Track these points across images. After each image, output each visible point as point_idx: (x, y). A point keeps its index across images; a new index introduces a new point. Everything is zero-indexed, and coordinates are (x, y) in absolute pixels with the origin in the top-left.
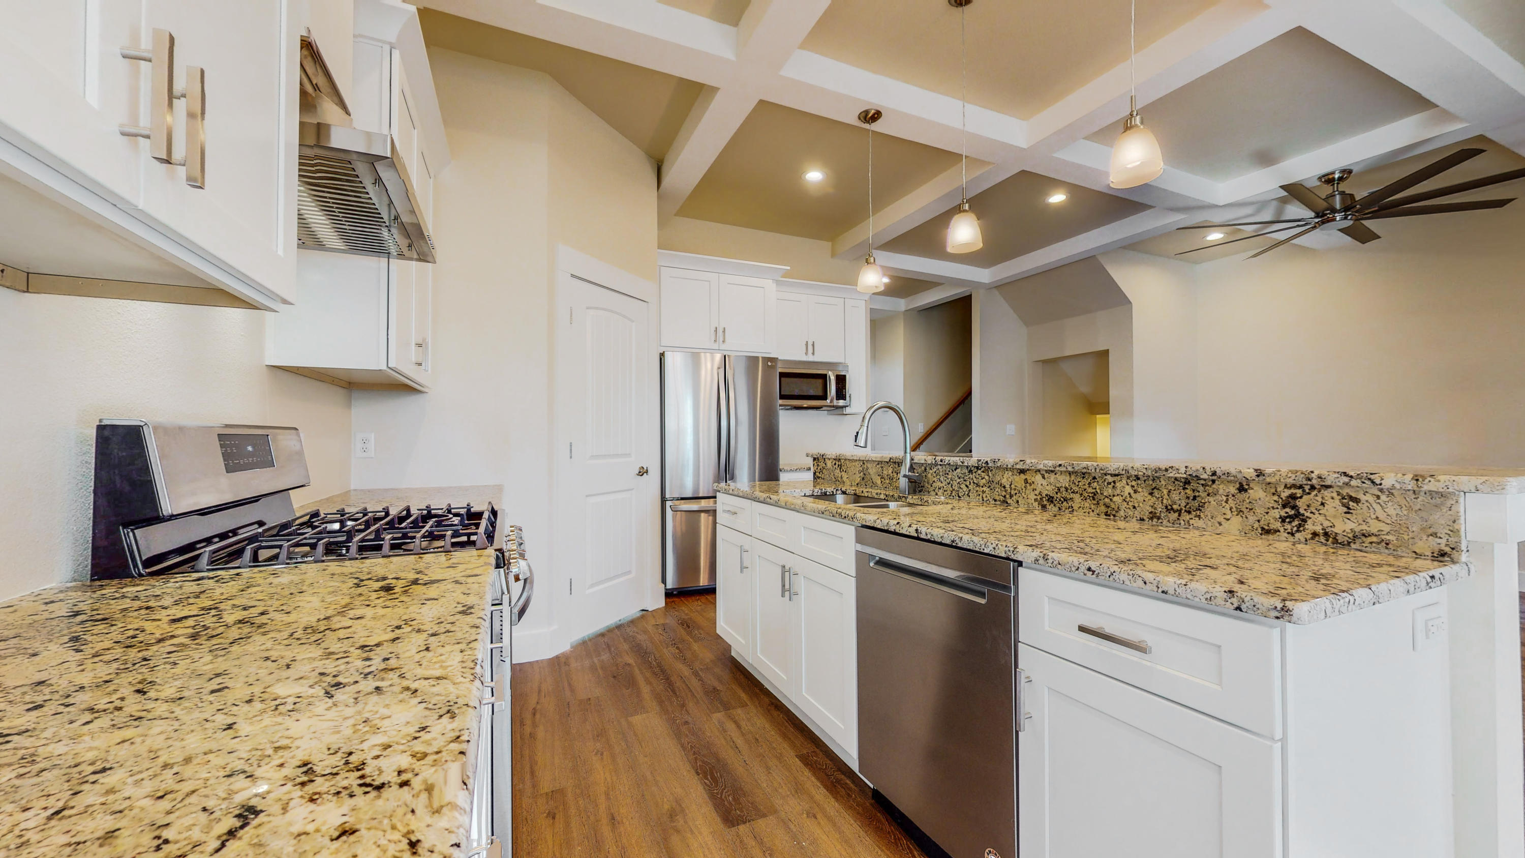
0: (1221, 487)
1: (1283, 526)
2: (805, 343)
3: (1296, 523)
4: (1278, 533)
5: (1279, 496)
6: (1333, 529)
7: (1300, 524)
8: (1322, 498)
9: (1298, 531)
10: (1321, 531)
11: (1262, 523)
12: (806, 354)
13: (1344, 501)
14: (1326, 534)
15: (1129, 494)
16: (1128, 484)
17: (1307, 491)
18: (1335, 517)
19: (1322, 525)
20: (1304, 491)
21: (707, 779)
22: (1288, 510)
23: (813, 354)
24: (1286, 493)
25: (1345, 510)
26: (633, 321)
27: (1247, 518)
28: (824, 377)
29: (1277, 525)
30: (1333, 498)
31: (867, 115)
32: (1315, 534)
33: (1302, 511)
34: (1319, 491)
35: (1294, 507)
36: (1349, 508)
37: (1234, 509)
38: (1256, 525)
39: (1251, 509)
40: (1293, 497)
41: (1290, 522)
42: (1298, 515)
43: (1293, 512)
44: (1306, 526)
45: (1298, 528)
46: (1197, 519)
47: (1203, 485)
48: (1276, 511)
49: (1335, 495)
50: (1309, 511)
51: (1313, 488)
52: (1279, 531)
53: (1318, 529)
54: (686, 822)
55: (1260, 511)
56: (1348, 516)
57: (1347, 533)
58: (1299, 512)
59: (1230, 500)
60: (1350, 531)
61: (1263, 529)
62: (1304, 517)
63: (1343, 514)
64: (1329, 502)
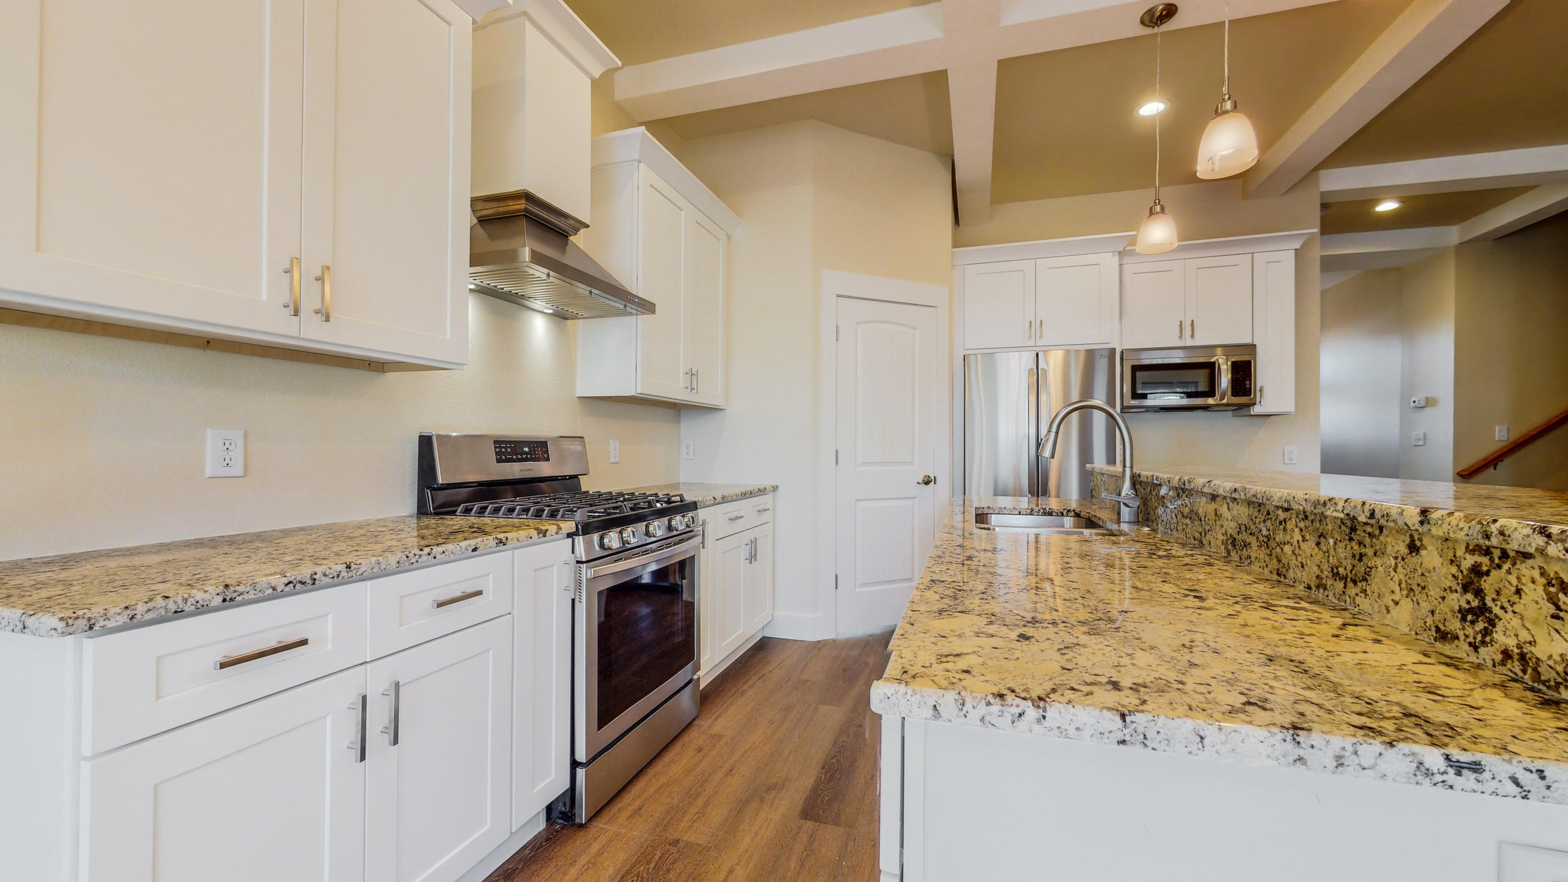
0: (1389, 540)
1: (1464, 629)
2: (1179, 324)
3: (1480, 625)
4: (1456, 641)
5: (1459, 566)
6: (1533, 649)
7: (1486, 628)
8: (1518, 578)
9: (1483, 642)
10: (1516, 651)
11: (1437, 616)
12: (1181, 337)
13: (1551, 589)
14: (1523, 657)
15: (1298, 541)
16: (1297, 526)
17: (1497, 561)
18: (1535, 622)
19: (1516, 635)
20: (1492, 560)
21: (825, 776)
22: (1469, 596)
23: (1192, 336)
24: (1469, 561)
25: (1552, 610)
26: (915, 329)
27: (1418, 603)
28: (1211, 367)
29: (1454, 625)
30: (1533, 582)
31: (1153, 16)
32: (1507, 654)
33: (1489, 603)
34: (1514, 564)
35: (1479, 593)
36: (1558, 608)
37: (1403, 586)
38: (1429, 620)
39: (1424, 588)
40: (1476, 570)
41: (1473, 622)
42: (1482, 610)
43: (1475, 603)
44: (1494, 635)
45: (1484, 636)
46: (1363, 595)
47: (1369, 534)
48: (1455, 596)
49: (1536, 574)
50: (1499, 603)
51: (1504, 555)
52: (1457, 638)
53: (1511, 643)
54: (774, 798)
55: (1434, 592)
56: (1557, 624)
57: (1556, 662)
58: (1485, 604)
59: (1399, 566)
60: (1558, 659)
61: (1438, 629)
62: (1492, 616)
63: (1549, 618)
64: (1528, 588)
